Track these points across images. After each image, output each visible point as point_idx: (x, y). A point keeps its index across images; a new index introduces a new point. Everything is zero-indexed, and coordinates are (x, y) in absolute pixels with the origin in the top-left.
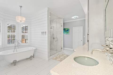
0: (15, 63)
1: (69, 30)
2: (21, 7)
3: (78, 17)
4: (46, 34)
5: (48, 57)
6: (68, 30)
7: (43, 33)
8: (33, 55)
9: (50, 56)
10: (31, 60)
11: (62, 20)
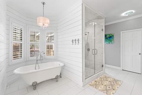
0: (35, 86)
1: (113, 36)
2: (44, 4)
3: (134, 11)
4: (78, 42)
5: (83, 81)
6: (111, 37)
7: (74, 42)
8: (61, 74)
9: (85, 79)
10: (57, 81)
11: (104, 20)
